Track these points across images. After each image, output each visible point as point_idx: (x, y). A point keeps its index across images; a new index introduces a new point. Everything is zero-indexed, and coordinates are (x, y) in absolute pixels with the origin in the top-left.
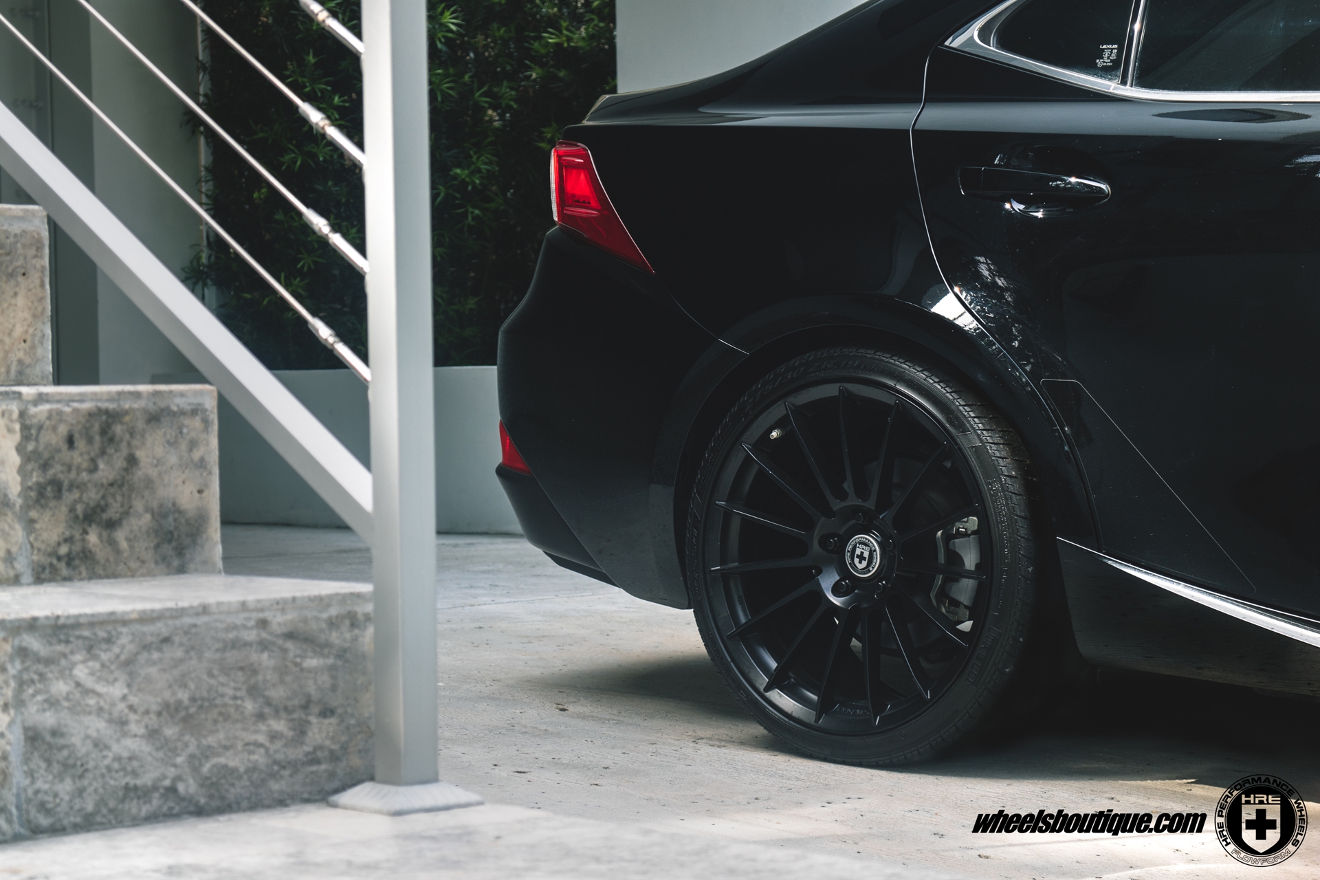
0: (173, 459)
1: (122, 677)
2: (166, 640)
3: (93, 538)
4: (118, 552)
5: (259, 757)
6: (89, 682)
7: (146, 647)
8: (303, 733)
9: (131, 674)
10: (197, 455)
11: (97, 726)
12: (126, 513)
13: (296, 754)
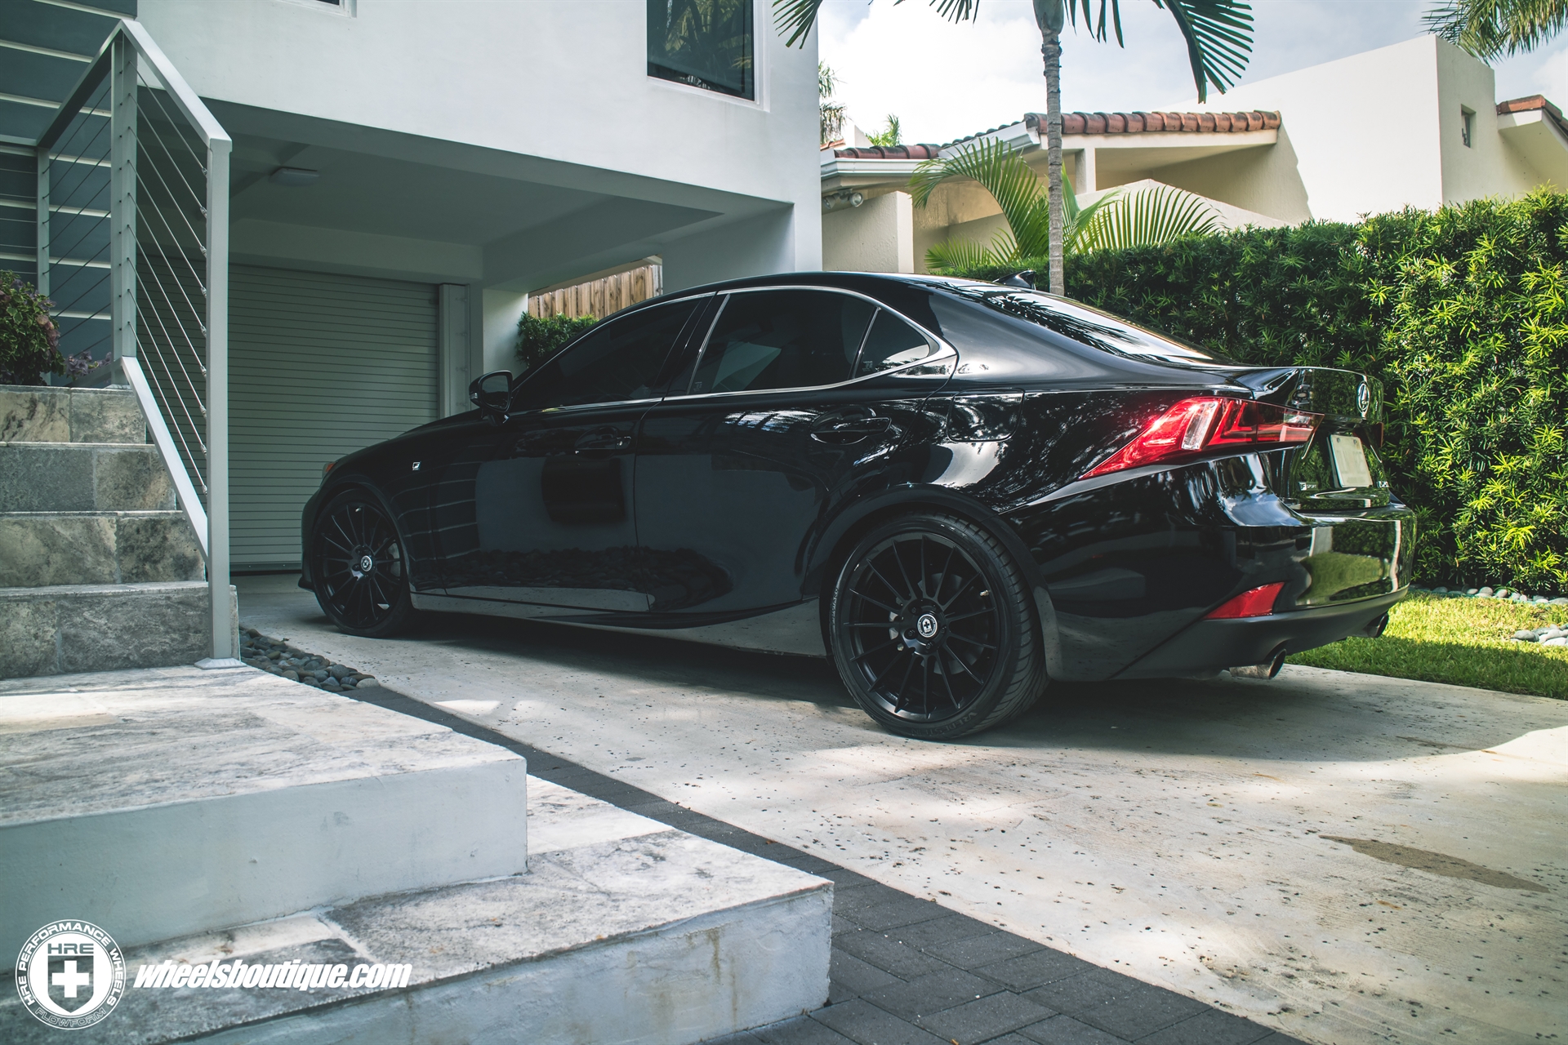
0: (183, 538)
1: (105, 617)
2: (125, 603)
3: (147, 567)
4: (158, 572)
5: (166, 647)
6: (90, 618)
7: (116, 606)
8: (187, 639)
9: (109, 616)
11: (94, 634)
12: (162, 558)
13: (184, 646)
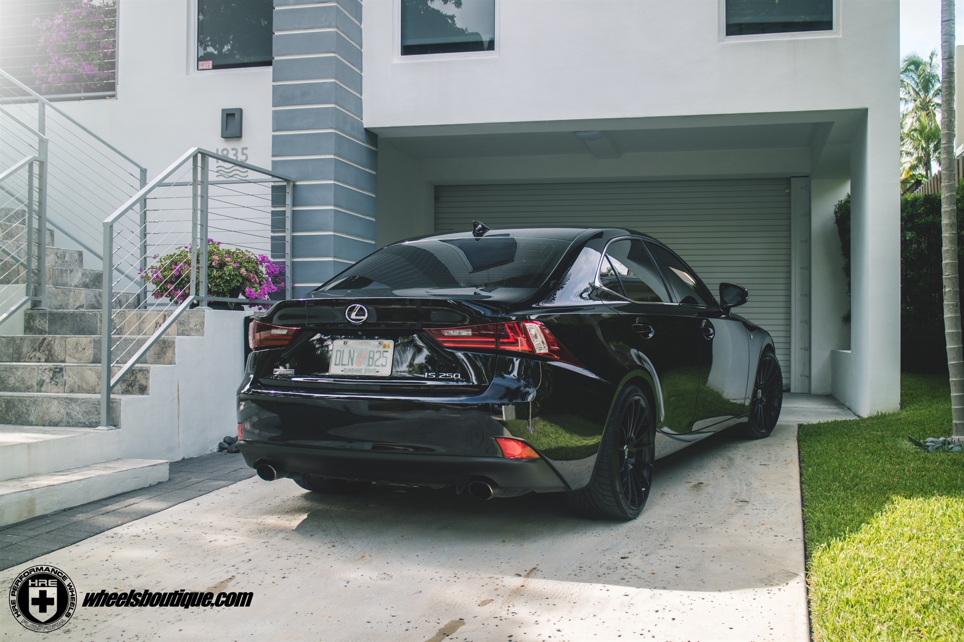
0: (142, 377)
3: (130, 388)
5: (97, 420)
6: (74, 407)
9: (80, 406)
10: (146, 377)
11: (75, 413)
12: (135, 385)
